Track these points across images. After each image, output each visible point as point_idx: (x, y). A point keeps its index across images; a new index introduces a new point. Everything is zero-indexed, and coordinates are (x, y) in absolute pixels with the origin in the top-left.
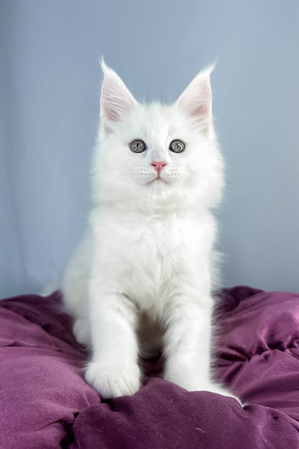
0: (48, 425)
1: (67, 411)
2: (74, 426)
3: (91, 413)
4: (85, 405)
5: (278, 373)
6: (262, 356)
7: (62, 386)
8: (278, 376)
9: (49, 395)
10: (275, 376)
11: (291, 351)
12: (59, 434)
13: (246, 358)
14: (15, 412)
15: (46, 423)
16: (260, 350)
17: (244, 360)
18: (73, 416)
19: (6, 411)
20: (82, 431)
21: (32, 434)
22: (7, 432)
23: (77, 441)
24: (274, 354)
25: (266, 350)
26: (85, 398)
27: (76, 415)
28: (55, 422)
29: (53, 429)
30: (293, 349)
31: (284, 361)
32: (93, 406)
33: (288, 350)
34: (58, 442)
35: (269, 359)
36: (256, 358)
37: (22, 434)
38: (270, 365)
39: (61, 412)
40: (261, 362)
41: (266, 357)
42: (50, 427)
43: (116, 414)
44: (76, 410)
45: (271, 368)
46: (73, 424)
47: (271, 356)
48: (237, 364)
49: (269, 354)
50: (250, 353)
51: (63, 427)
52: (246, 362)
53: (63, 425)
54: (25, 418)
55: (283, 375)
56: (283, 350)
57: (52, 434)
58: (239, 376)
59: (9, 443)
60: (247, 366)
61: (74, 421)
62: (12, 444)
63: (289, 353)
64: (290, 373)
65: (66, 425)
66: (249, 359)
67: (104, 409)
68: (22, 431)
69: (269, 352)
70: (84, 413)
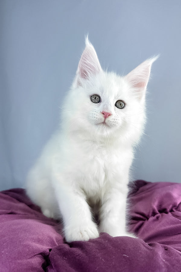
0: (34, 256)
1: (45, 248)
2: (50, 256)
3: (59, 249)
4: (55, 245)
5: (165, 226)
6: (155, 217)
7: (41, 234)
8: (165, 227)
9: (33, 239)
10: (163, 228)
11: (172, 214)
12: (41, 261)
13: (146, 219)
14: (14, 249)
15: (33, 255)
16: (154, 214)
17: (145, 220)
18: (48, 251)
19: (8, 249)
20: (55, 259)
21: (25, 261)
22: (10, 260)
23: (52, 264)
24: (162, 216)
25: (157, 214)
26: (55, 240)
27: (50, 250)
28: (38, 254)
29: (37, 258)
30: (173, 212)
31: (168, 219)
32: (60, 245)
33: (170, 213)
34: (41, 265)
35: (159, 219)
36: (151, 219)
37: (19, 261)
38: (160, 222)
39: (42, 248)
40: (154, 220)
41: (158, 218)
42: (35, 257)
43: (74, 249)
44: (50, 248)
45: (161, 224)
46: (49, 255)
47: (160, 217)
48: (141, 222)
49: (159, 216)
50: (148, 216)
51: (43, 257)
52: (146, 221)
53: (43, 256)
54: (20, 252)
55: (168, 227)
56: (167, 213)
57: (37, 261)
58: (142, 229)
59: (11, 267)
60: (146, 223)
61: (50, 253)
62: (13, 267)
63: (171, 214)
64: (172, 226)
65: (44, 256)
66: (148, 219)
67: (67, 247)
68: (19, 260)
69: (159, 215)
70: (55, 249)
